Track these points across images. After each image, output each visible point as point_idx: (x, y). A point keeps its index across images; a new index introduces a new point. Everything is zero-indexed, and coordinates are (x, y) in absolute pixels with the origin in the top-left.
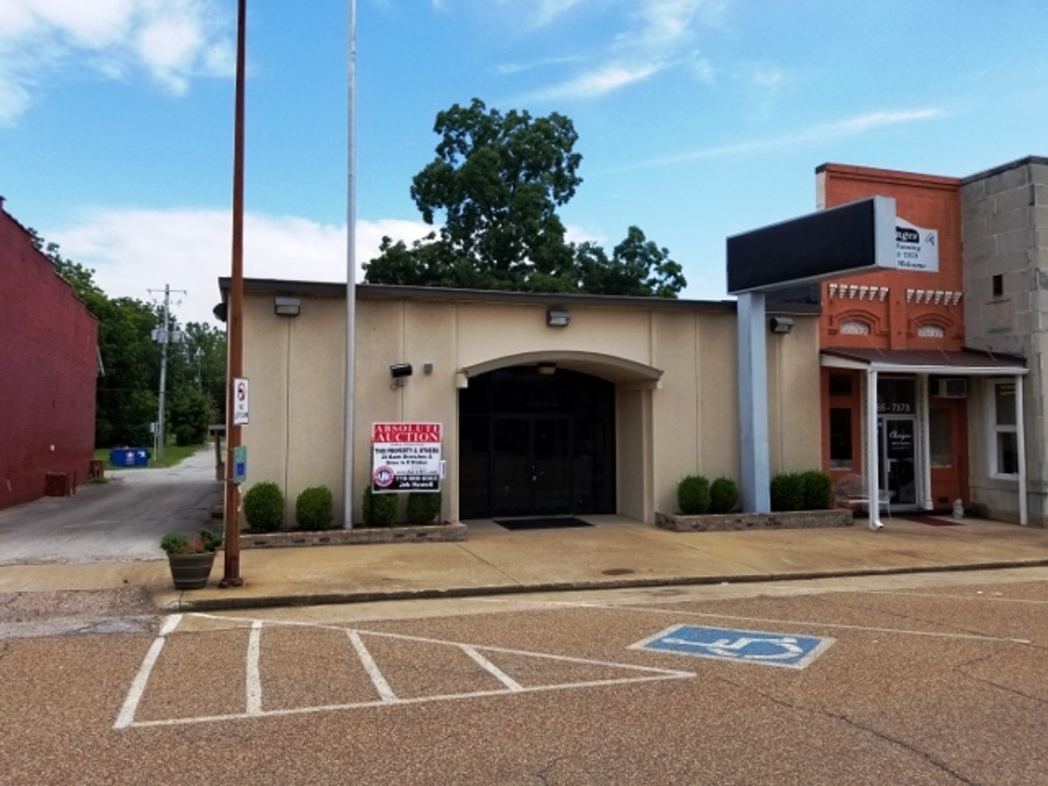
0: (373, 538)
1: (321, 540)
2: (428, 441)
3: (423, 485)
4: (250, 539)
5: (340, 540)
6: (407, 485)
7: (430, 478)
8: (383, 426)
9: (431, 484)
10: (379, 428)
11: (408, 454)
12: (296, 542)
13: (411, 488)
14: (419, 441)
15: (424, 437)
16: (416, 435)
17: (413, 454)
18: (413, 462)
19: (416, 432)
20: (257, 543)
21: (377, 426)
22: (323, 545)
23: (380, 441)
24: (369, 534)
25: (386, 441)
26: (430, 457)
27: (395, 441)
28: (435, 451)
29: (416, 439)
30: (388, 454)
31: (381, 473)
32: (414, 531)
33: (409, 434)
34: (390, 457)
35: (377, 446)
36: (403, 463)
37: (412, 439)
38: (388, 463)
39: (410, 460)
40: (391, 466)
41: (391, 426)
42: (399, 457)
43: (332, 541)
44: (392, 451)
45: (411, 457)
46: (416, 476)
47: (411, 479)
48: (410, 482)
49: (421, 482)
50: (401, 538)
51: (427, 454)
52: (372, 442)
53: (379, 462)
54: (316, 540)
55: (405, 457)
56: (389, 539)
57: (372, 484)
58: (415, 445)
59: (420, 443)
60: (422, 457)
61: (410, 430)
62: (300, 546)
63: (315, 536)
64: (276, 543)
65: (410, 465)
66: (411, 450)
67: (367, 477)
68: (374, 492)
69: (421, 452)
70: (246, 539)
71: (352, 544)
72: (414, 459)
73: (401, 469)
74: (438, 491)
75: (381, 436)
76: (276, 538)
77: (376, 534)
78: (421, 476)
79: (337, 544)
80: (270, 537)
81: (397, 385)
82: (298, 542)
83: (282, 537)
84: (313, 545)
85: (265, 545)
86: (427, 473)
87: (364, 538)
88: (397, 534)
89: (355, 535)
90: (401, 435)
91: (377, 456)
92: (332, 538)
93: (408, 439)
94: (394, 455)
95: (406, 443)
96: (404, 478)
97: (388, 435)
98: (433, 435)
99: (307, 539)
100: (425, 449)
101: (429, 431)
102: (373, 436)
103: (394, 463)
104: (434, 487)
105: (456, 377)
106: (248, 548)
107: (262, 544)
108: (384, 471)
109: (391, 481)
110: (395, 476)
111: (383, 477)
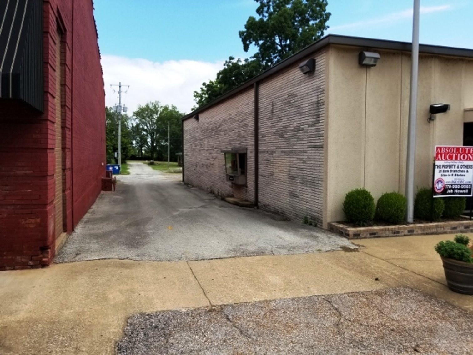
0: (439, 230)
1: (409, 231)
2: (467, 160)
3: (461, 191)
4: (367, 231)
5: (420, 232)
6: (452, 191)
7: (467, 187)
8: (441, 148)
9: (467, 191)
10: (439, 149)
11: (453, 169)
12: (394, 233)
13: (453, 193)
14: (461, 160)
15: (464, 157)
16: (459, 155)
17: (456, 169)
18: (456, 175)
19: (459, 153)
20: (370, 234)
21: (437, 148)
22: (411, 235)
23: (439, 160)
24: (437, 227)
25: (442, 160)
26: (467, 171)
27: (447, 160)
28: (471, 167)
29: (459, 159)
30: (442, 169)
31: (438, 182)
32: (462, 224)
33: (454, 155)
34: (444, 171)
35: (437, 163)
36: (449, 175)
37: (456, 159)
38: (442, 176)
39: (454, 173)
40: (443, 178)
41: (445, 148)
42: (448, 171)
43: (415, 232)
44: (444, 166)
45: (454, 171)
46: (457, 185)
47: (454, 187)
48: (453, 189)
49: (460, 189)
50: (455, 230)
51: (466, 170)
52: (434, 160)
53: (437, 176)
54: (406, 232)
55: (451, 171)
56: (449, 230)
57: (433, 191)
58: (458, 163)
59: (461, 161)
60: (462, 172)
61: (455, 152)
62: (396, 236)
63: (405, 229)
64: (382, 234)
65: (454, 177)
66: (455, 166)
67: (431, 186)
68: (434, 197)
69: (461, 168)
70: (364, 231)
71: (427, 234)
72: (457, 173)
73: (448, 180)
74: (471, 196)
75: (439, 155)
76: (382, 230)
77: (441, 227)
78: (461, 185)
79: (418, 235)
80: (378, 230)
81: (431, 119)
82: (396, 233)
83: (386, 230)
84: (405, 235)
85: (376, 236)
86: (464, 183)
87: (434, 230)
88: (453, 226)
89: (430, 228)
90: (450, 155)
91: (437, 170)
92: (416, 230)
93: (454, 158)
94: (446, 170)
95: (453, 161)
96: (450, 187)
97: (443, 155)
98: (469, 155)
99: (401, 231)
100: (464, 165)
101: (467, 152)
102: (435, 155)
103: (444, 175)
104: (469, 193)
105: (464, 115)
106: (365, 238)
107: (374, 235)
108: (440, 181)
109: (443, 189)
110: (445, 185)
111: (439, 186)
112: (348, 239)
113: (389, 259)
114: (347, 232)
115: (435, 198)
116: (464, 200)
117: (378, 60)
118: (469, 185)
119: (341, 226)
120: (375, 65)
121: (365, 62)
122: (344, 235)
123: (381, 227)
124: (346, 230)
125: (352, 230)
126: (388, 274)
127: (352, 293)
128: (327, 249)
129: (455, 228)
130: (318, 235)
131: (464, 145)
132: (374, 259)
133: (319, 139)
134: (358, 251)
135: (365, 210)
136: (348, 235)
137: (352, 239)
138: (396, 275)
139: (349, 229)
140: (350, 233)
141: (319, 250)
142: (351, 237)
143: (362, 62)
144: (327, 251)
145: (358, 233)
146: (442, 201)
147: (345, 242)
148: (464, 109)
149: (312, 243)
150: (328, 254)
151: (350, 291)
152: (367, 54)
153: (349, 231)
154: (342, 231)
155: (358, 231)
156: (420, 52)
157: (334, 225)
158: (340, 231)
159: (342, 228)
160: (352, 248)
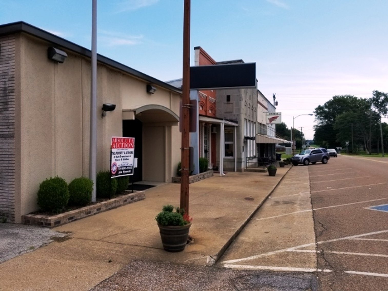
0: (117, 204)
1: (97, 210)
2: (130, 148)
3: (127, 172)
4: (66, 216)
5: (105, 209)
7: (129, 168)
8: (115, 138)
9: (130, 171)
11: (122, 155)
13: (122, 174)
15: (128, 146)
16: (125, 144)
17: (124, 155)
18: (124, 159)
19: (125, 142)
20: (69, 219)
21: (113, 138)
22: (99, 213)
23: (114, 148)
24: (115, 202)
25: (115, 148)
26: (130, 156)
27: (118, 148)
28: (132, 152)
29: (125, 147)
30: (116, 155)
31: (113, 166)
32: (129, 197)
33: (122, 144)
34: (117, 157)
35: (114, 150)
36: (120, 160)
37: (124, 147)
40: (117, 162)
41: (118, 138)
43: (102, 210)
44: (117, 153)
47: (123, 168)
48: (122, 171)
49: (126, 170)
50: (126, 202)
52: (111, 148)
53: (113, 161)
55: (121, 157)
56: (122, 203)
57: (110, 174)
58: (125, 150)
59: (126, 149)
60: (127, 156)
61: (123, 141)
62: (89, 216)
63: (95, 208)
64: (78, 217)
65: (123, 161)
66: (123, 152)
67: (109, 170)
68: (112, 177)
69: (127, 154)
70: (63, 217)
71: (109, 209)
72: (124, 158)
73: (119, 163)
74: (132, 174)
75: (114, 145)
76: (78, 213)
77: (117, 202)
78: (126, 167)
79: (104, 211)
80: (74, 213)
81: (103, 115)
82: (88, 213)
83: (81, 212)
84: (95, 214)
85: (74, 219)
86: (129, 165)
87: (114, 205)
88: (125, 200)
89: (110, 204)
90: (120, 144)
91: (113, 156)
92: (102, 208)
93: (122, 147)
94: (118, 155)
95: (122, 149)
96: (120, 169)
97: (116, 144)
98: (131, 144)
99: (92, 211)
100: (128, 152)
101: (130, 142)
102: (111, 145)
103: (117, 160)
104: (131, 173)
105: (123, 114)
106: (65, 223)
107: (72, 219)
108: (115, 165)
109: (116, 171)
110: (118, 167)
111: (114, 169)
112: (50, 228)
113: (103, 239)
114: (48, 222)
115: (112, 179)
116: (128, 178)
117: (66, 59)
118: (131, 166)
119: (39, 216)
120: (62, 62)
121: (55, 57)
122: (44, 225)
123: (77, 211)
124: (47, 220)
125: (52, 218)
126: (114, 253)
127: (101, 283)
128: (40, 245)
129: (126, 201)
130: (16, 231)
131: (123, 136)
132: (91, 242)
133: (8, 128)
134: (70, 238)
135: (62, 196)
136: (50, 224)
137: (53, 227)
138: (121, 252)
139: (49, 218)
140: (52, 222)
141: (32, 248)
142: (52, 226)
143: (52, 57)
144: (41, 246)
145: (59, 220)
146: (116, 181)
147: (51, 232)
148: (122, 110)
149: (17, 242)
150: (43, 250)
151: (98, 282)
152: (57, 51)
153: (50, 220)
154: (42, 221)
155: (58, 218)
156: (98, 60)
157: (30, 217)
158: (38, 222)
159: (41, 219)
160: (63, 236)
